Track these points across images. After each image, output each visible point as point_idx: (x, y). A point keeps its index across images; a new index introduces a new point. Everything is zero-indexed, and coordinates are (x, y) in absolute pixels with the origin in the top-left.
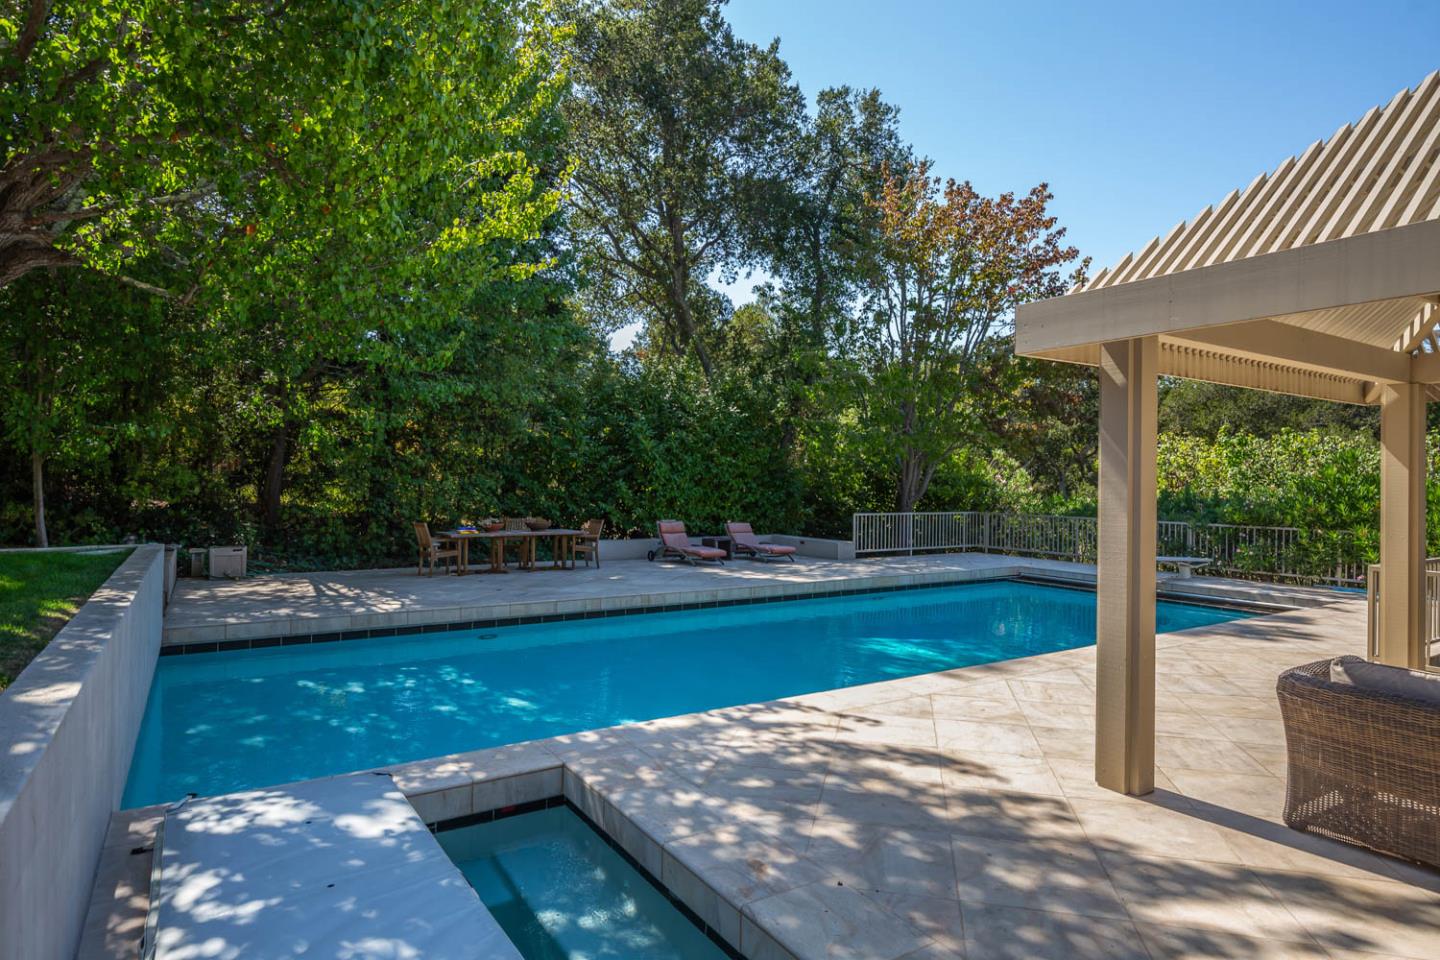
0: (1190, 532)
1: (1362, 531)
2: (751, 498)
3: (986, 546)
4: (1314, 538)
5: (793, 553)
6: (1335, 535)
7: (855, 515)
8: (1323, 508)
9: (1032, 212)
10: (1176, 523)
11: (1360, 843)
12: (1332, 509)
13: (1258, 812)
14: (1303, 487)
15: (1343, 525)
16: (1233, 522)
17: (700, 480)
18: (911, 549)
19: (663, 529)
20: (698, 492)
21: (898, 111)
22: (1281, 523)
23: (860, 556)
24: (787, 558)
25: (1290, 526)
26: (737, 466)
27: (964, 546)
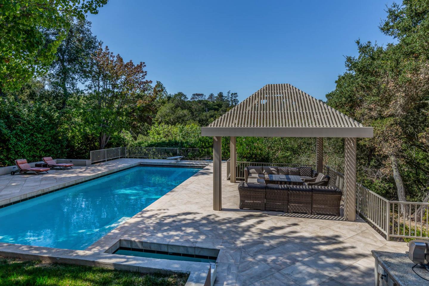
0: (178, 150)
1: (211, 149)
2: (48, 148)
3: (125, 156)
4: (202, 151)
5: (72, 165)
6: (206, 150)
8: (204, 144)
9: (140, 68)
11: (248, 209)
12: (205, 145)
13: (235, 208)
14: (200, 140)
15: (207, 148)
16: (187, 148)
17: (28, 143)
18: (106, 159)
19: (19, 163)
20: (27, 148)
21: (91, 23)
22: (196, 148)
23: (92, 164)
26: (44, 138)
27: (119, 157)
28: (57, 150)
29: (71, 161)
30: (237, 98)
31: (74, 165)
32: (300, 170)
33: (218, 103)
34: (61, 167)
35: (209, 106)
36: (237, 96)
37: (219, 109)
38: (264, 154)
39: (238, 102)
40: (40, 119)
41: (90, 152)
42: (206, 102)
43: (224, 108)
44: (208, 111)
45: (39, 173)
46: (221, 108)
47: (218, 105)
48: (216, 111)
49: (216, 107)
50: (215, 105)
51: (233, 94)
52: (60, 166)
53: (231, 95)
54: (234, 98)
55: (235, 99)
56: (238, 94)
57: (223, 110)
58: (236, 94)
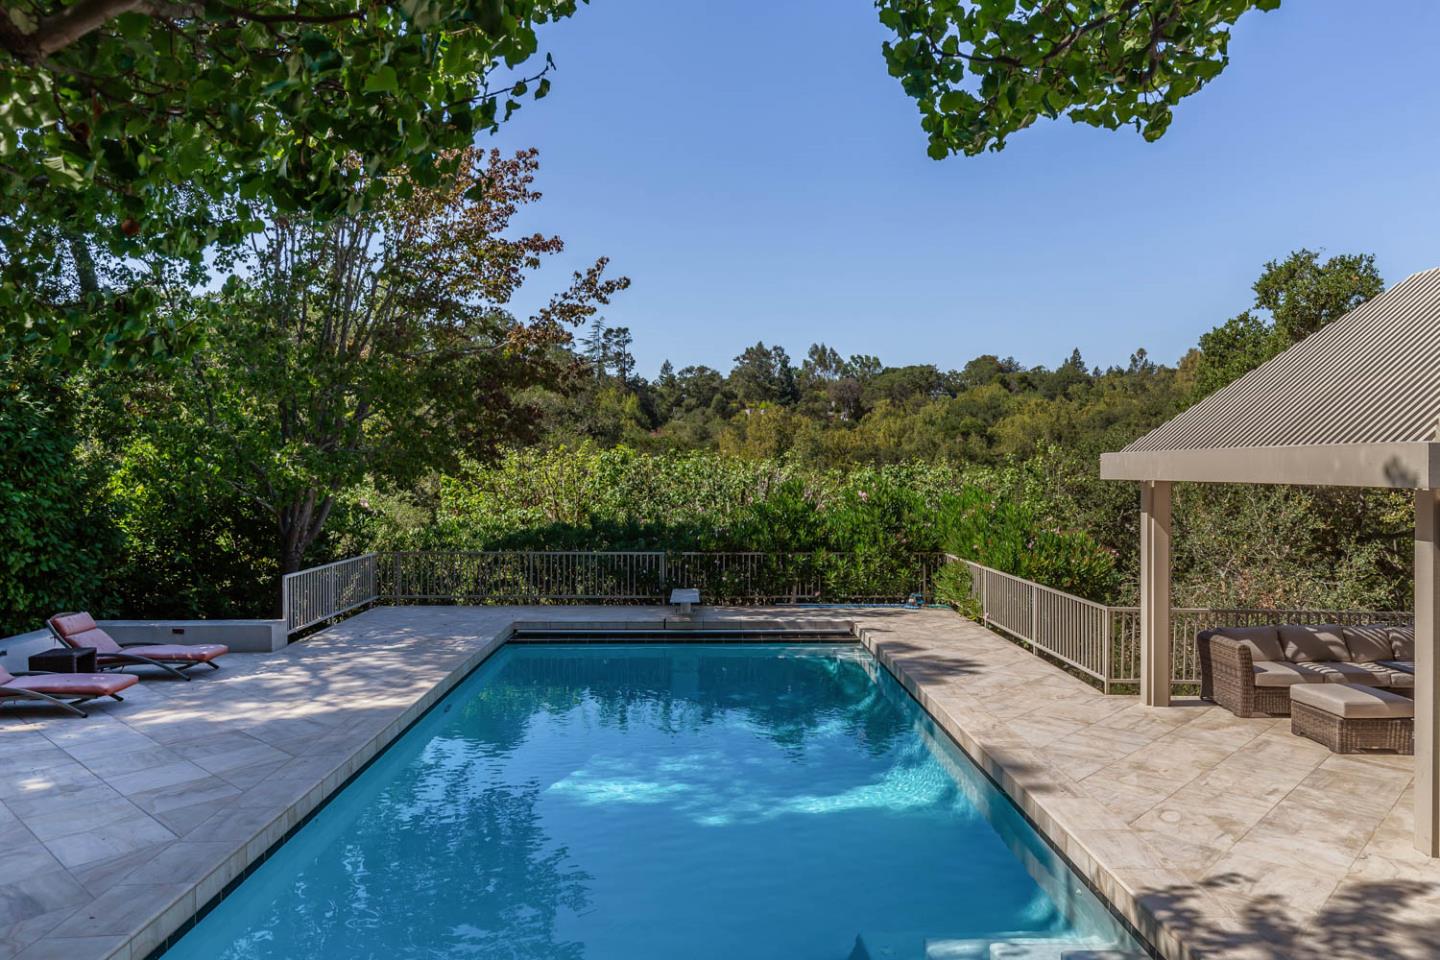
5: (213, 655)
18: (334, 615)
22: (748, 550)
23: (291, 639)
25: (756, 551)
29: (178, 631)
30: (628, 348)
31: (230, 651)
34: (174, 666)
36: (627, 341)
39: (633, 363)
40: (20, 407)
45: (84, 705)
51: (610, 331)
52: (162, 660)
53: (605, 336)
54: (615, 349)
55: (619, 354)
56: (633, 334)
58: (625, 331)
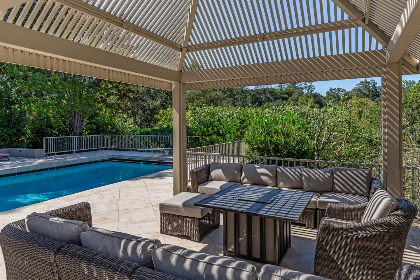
1: (214, 137)
3: (109, 147)
4: (203, 139)
5: (8, 156)
6: (208, 138)
7: (44, 138)
10: (167, 136)
15: (210, 135)
18: (75, 150)
22: (195, 135)
23: (46, 155)
24: (6, 159)
25: (198, 136)
28: (10, 135)
29: (20, 151)
32: (333, 178)
33: (288, 91)
35: (276, 95)
37: (288, 98)
38: (293, 143)
39: (315, 88)
41: (42, 139)
42: (271, 90)
43: (295, 96)
44: (274, 101)
46: (291, 96)
47: (287, 94)
48: (285, 101)
49: (285, 96)
50: (284, 94)
55: (310, 86)
57: (294, 99)
